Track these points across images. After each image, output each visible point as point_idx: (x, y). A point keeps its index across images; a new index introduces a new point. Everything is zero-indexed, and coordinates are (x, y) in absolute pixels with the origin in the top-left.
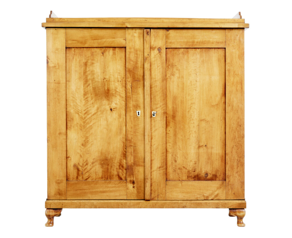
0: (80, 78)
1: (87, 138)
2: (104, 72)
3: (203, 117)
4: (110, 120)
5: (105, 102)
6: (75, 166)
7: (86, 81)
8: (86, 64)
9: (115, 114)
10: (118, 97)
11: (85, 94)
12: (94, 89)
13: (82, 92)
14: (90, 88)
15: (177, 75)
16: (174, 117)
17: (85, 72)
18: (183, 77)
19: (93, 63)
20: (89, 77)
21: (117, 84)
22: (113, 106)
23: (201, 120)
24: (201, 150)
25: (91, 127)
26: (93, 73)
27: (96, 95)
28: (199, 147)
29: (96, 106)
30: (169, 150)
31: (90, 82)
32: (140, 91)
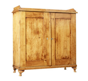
0: (30, 27)
1: (32, 47)
2: (37, 26)
3: (65, 40)
4: (39, 41)
5: (37, 35)
6: (28, 56)
7: (32, 29)
8: (32, 23)
9: (40, 39)
10: (41, 34)
11: (31, 33)
12: (34, 31)
13: (31, 32)
14: (33, 31)
15: (58, 27)
16: (57, 40)
17: (31, 26)
18: (59, 28)
19: (34, 23)
20: (33, 27)
21: (41, 30)
22: (40, 36)
23: (65, 41)
24: (65, 50)
25: (33, 43)
26: (34, 26)
27: (35, 33)
28: (64, 49)
29: (35, 37)
30: (56, 50)
31: (33, 29)
32: (48, 32)
